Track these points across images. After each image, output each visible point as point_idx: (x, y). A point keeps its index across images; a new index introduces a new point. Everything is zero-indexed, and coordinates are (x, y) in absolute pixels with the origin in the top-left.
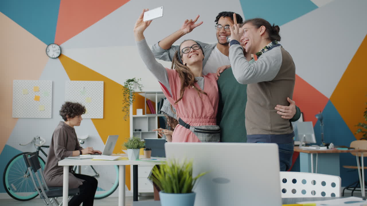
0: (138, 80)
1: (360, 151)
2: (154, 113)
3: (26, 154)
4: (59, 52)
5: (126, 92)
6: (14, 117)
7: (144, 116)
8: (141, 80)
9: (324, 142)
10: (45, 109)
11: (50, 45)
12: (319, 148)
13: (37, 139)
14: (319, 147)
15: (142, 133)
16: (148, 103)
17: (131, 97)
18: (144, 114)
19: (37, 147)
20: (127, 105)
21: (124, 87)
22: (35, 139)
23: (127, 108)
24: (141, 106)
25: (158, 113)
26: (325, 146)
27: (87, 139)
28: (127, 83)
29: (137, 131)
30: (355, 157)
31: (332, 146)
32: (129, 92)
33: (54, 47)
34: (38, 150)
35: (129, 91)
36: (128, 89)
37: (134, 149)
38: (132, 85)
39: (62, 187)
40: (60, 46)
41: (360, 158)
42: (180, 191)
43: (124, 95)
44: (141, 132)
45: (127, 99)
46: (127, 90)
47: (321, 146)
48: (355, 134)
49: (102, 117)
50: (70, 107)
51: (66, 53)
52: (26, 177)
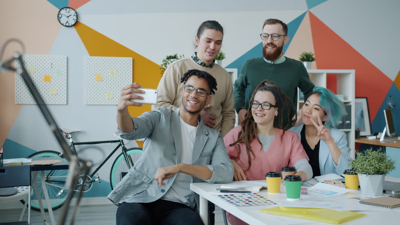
0: (181, 56)
4: (75, 18)
6: (16, 103)
10: (58, 92)
11: (63, 9)
28: (167, 60)
33: (69, 12)
40: (76, 10)
51: (84, 20)
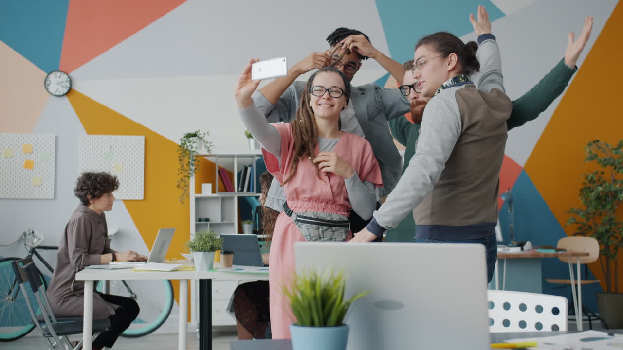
0: (205, 134)
1: (576, 255)
2: (231, 191)
3: (16, 261)
4: (68, 85)
5: (184, 154)
7: (214, 195)
8: (209, 135)
9: (514, 239)
10: (43, 183)
11: (51, 72)
12: (508, 250)
13: (29, 234)
14: (507, 248)
15: (212, 225)
16: (221, 173)
17: (192, 164)
18: (214, 192)
19: (29, 249)
20: (185, 177)
21: (179, 146)
22: (25, 234)
23: (185, 182)
24: (209, 179)
25: (238, 191)
26: (518, 246)
27: (115, 234)
28: (185, 139)
29: (201, 221)
30: (567, 265)
31: (529, 246)
32: (188, 156)
33: (59, 77)
34: (30, 254)
35: (189, 154)
36: (187, 150)
37: (205, 251)
38: (194, 142)
39: (82, 317)
40: (69, 74)
41: (575, 266)
42: (324, 323)
43: (180, 160)
44: (209, 223)
45: (186, 167)
46: (185, 152)
47: (511, 247)
48: (565, 226)
49: (142, 198)
50: (92, 180)
51: (79, 87)
52: (9, 300)
